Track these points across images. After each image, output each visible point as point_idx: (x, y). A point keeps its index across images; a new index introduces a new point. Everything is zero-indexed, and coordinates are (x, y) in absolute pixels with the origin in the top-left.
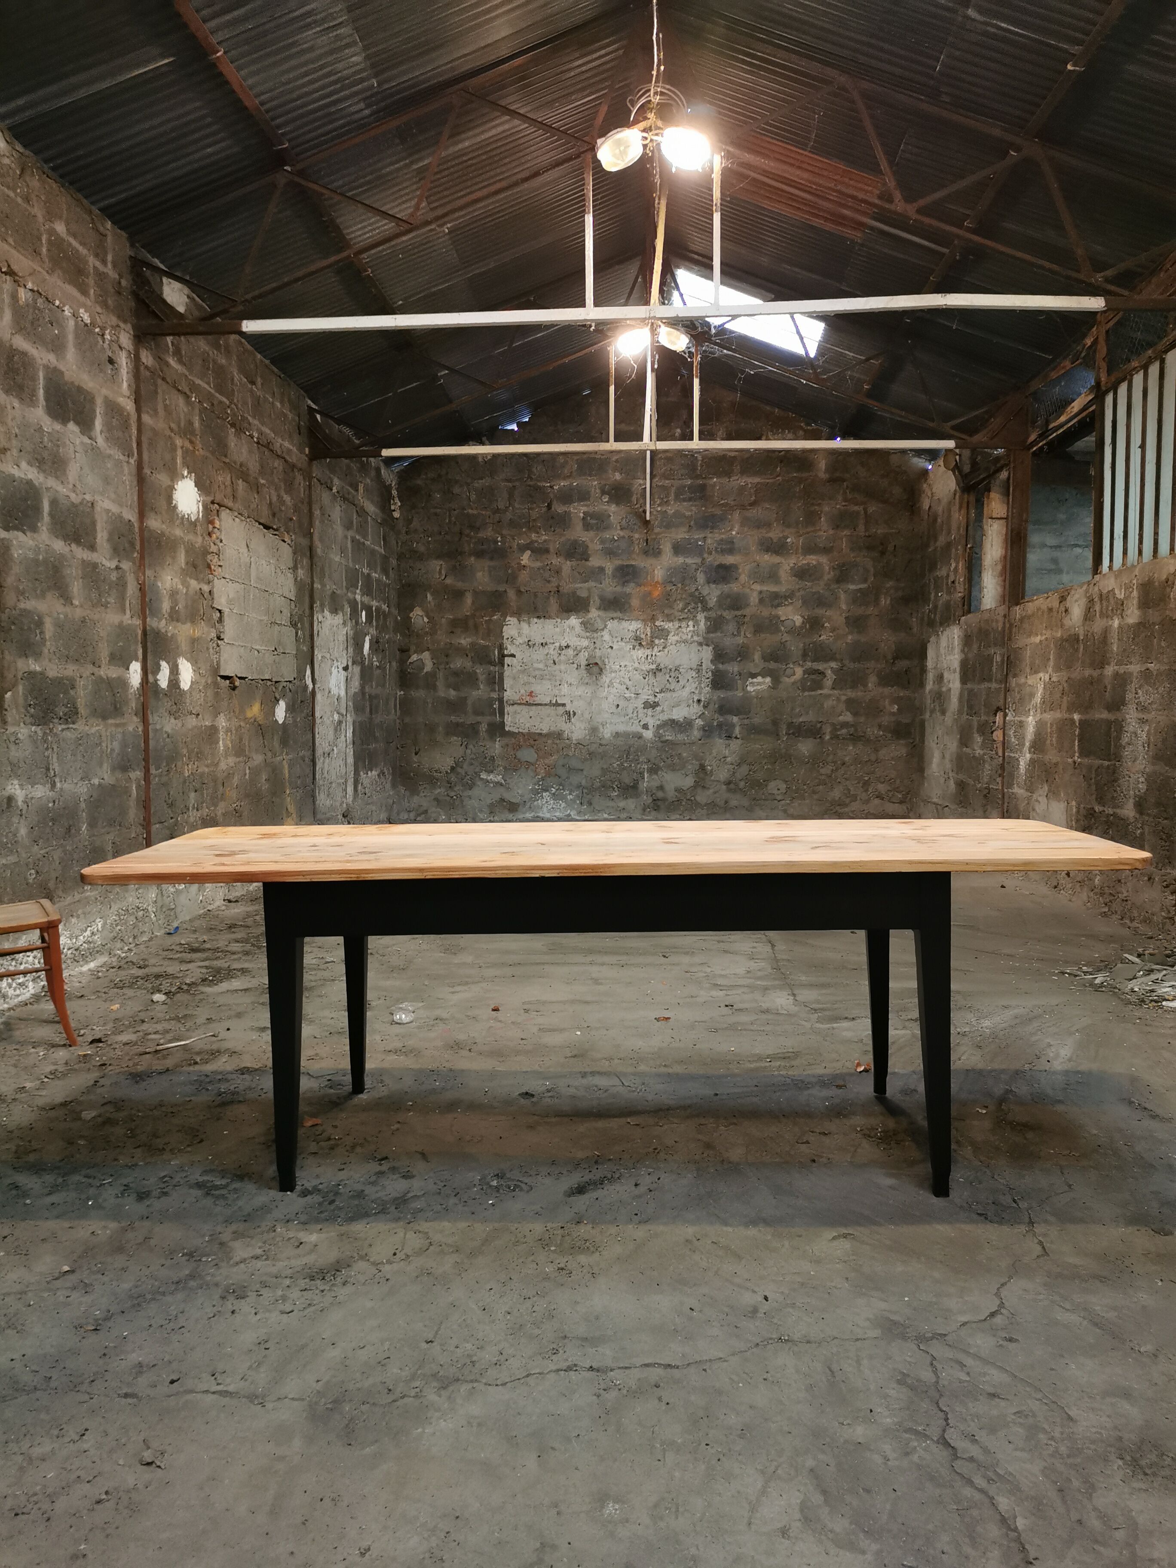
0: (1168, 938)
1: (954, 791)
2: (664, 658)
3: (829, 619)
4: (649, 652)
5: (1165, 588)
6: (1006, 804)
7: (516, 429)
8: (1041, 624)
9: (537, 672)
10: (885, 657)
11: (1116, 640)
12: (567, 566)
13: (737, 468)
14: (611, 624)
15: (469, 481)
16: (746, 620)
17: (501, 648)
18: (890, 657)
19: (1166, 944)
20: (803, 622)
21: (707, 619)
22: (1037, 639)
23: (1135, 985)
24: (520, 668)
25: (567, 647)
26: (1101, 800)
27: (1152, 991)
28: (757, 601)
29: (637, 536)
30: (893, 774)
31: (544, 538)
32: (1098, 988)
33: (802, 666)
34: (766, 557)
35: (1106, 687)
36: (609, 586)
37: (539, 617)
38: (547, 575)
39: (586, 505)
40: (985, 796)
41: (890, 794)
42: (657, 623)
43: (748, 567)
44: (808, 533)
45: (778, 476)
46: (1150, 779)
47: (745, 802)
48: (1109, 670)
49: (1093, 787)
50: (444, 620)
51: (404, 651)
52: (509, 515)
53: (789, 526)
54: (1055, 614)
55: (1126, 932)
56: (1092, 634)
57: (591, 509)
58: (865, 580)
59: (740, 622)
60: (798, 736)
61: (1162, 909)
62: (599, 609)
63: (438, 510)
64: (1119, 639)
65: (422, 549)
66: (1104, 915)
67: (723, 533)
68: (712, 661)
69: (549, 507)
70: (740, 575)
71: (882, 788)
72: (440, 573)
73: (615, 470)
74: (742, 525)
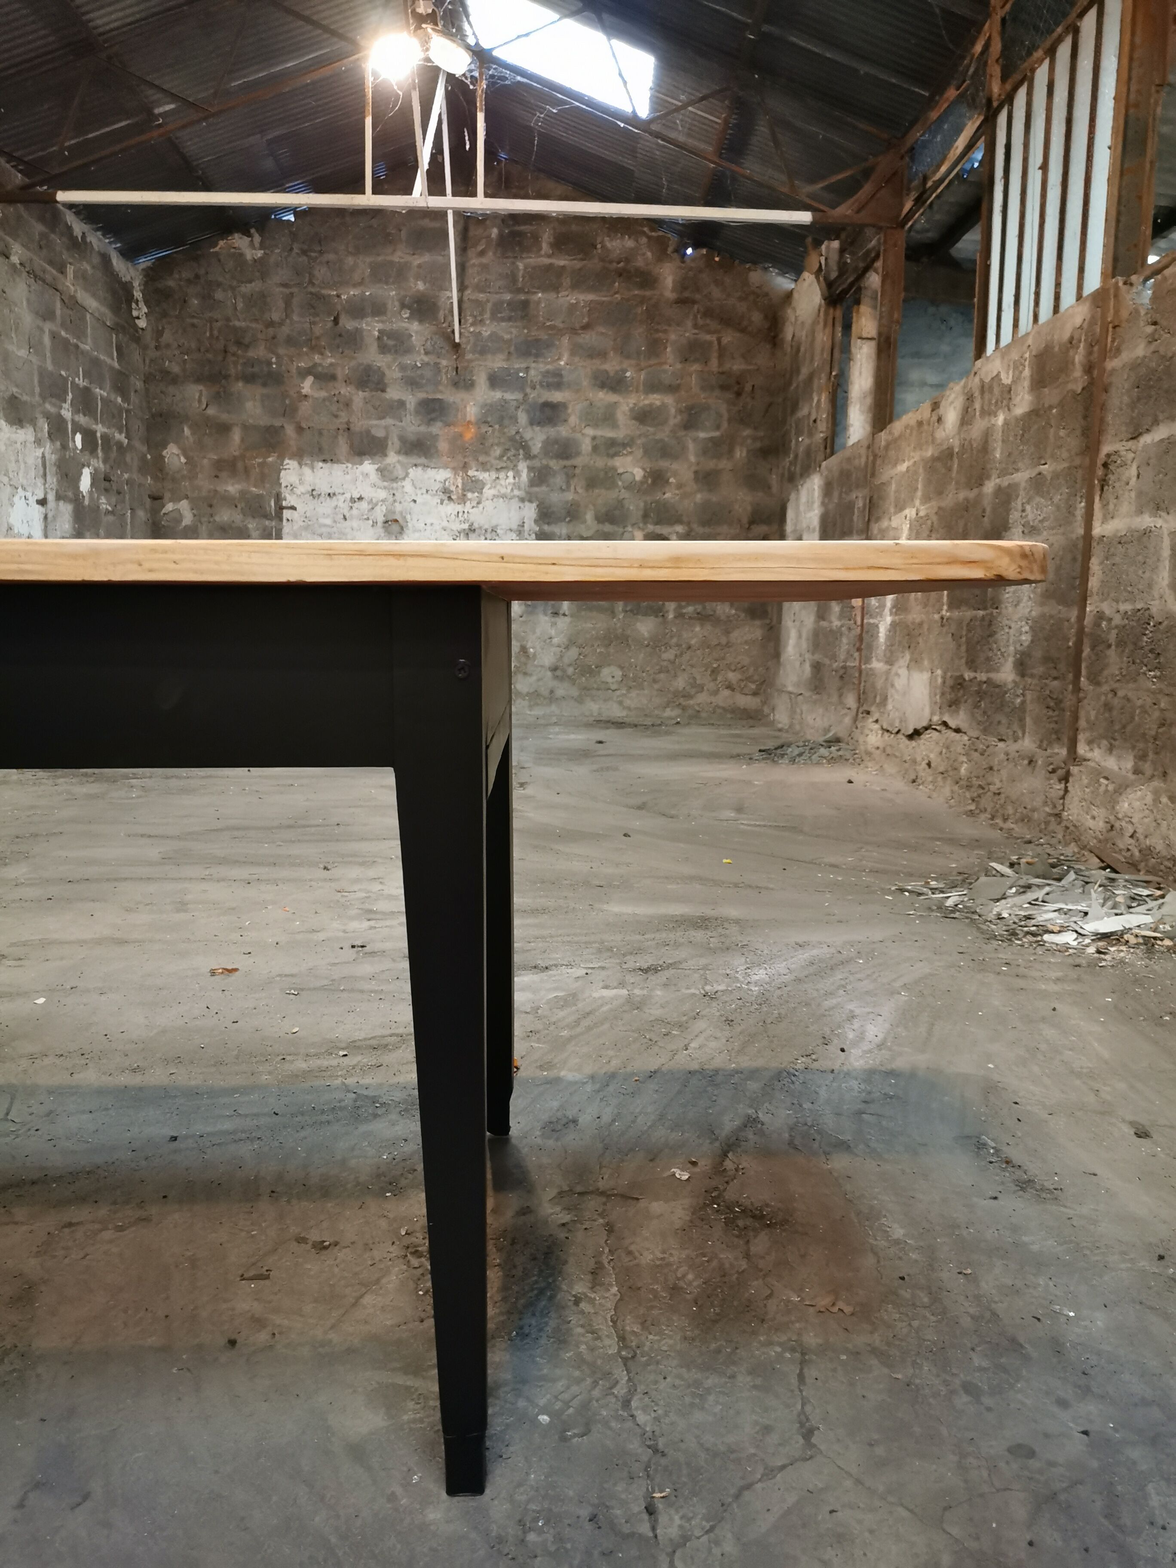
0: (1054, 841)
1: (810, 675)
2: (478, 516)
3: (675, 474)
4: (460, 508)
5: (1068, 350)
6: (863, 684)
7: (293, 219)
8: (909, 445)
9: (324, 530)
10: (739, 521)
11: (1000, 443)
12: (359, 397)
13: (567, 281)
14: (412, 472)
15: (235, 283)
16: (577, 471)
17: (278, 498)
18: (745, 520)
19: (1049, 851)
20: (644, 476)
21: (530, 469)
22: (903, 467)
23: (1004, 909)
24: (302, 524)
25: (360, 499)
26: (971, 664)
27: (1028, 918)
28: (590, 448)
29: (444, 363)
30: (746, 661)
31: (329, 361)
32: (949, 914)
33: (643, 530)
34: (601, 394)
35: (984, 511)
36: (412, 425)
37: (324, 461)
38: (334, 408)
39: (382, 322)
40: (842, 677)
41: (742, 684)
42: (470, 473)
43: (579, 407)
44: (650, 366)
45: (616, 293)
46: (1037, 627)
47: (575, 692)
48: (989, 487)
49: (963, 648)
50: (205, 461)
51: (156, 498)
52: (285, 330)
53: (628, 357)
54: (926, 427)
55: (996, 834)
56: (970, 442)
57: (388, 327)
58: (718, 427)
59: (570, 474)
60: (637, 614)
61: (1045, 803)
62: (399, 452)
63: (195, 321)
64: (1003, 441)
65: (176, 369)
66: (971, 813)
67: (549, 363)
68: (536, 521)
69: (336, 321)
70: (569, 415)
71: (733, 677)
72: (200, 401)
73: (417, 277)
74: (573, 353)
